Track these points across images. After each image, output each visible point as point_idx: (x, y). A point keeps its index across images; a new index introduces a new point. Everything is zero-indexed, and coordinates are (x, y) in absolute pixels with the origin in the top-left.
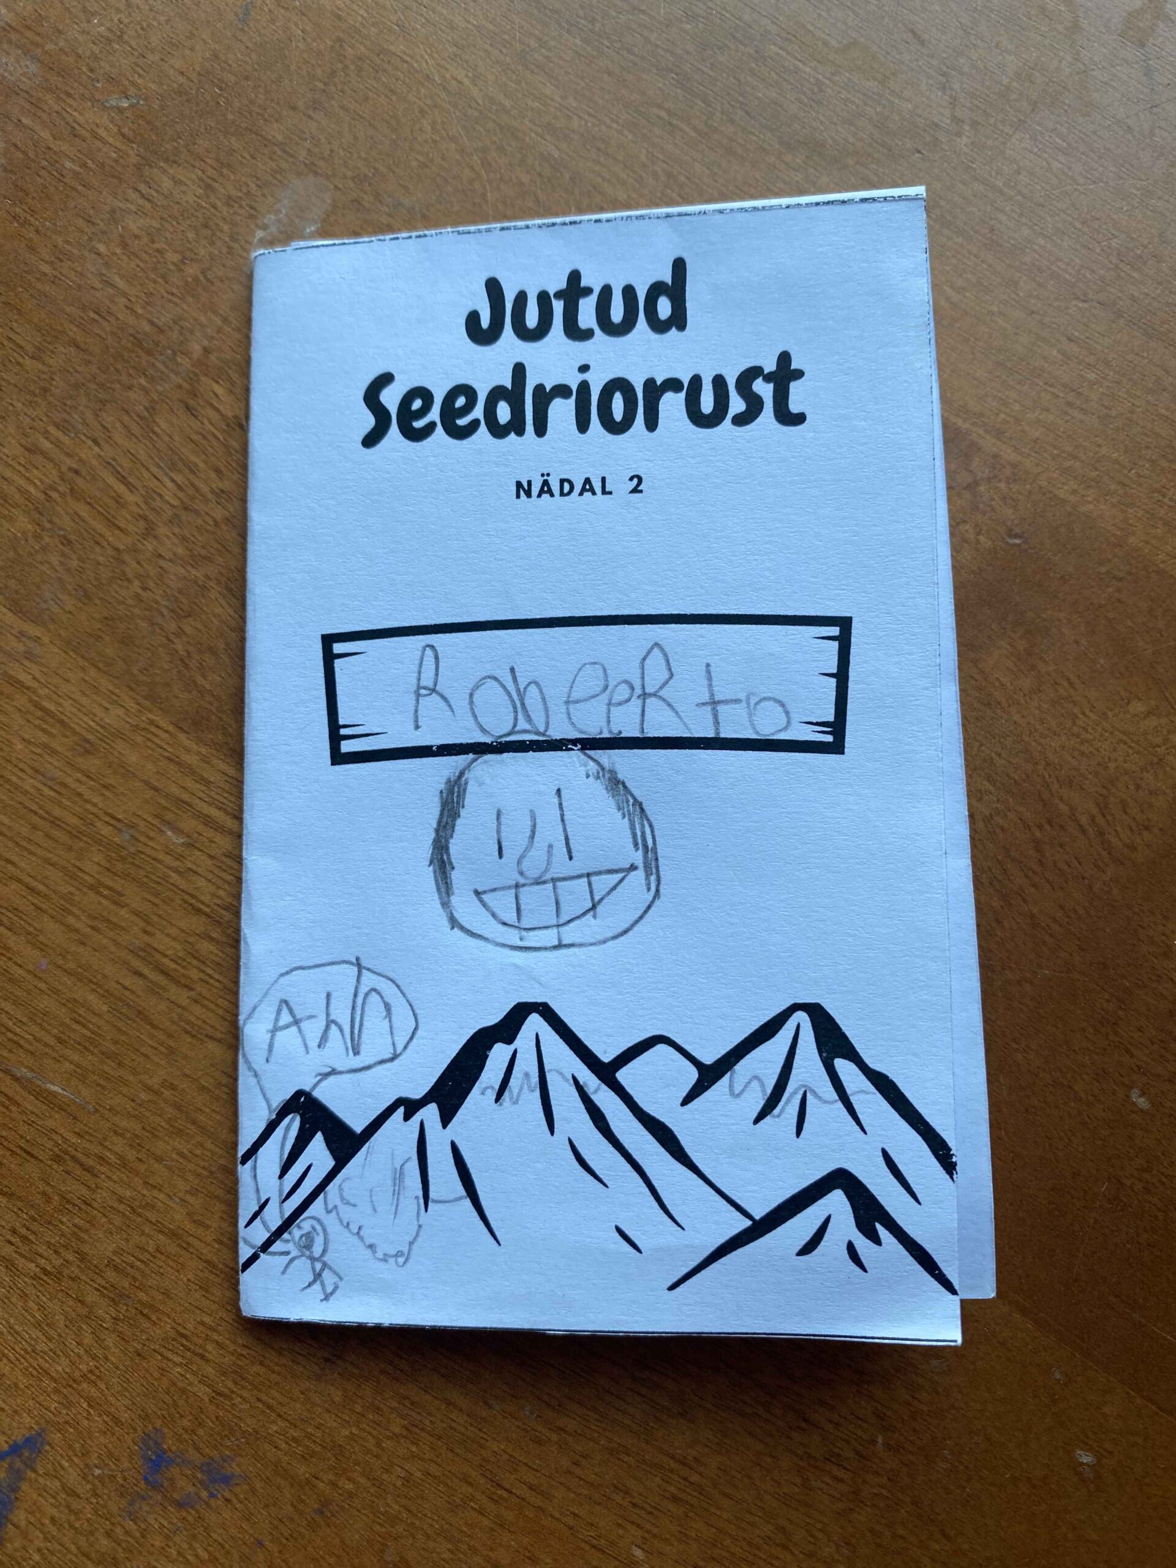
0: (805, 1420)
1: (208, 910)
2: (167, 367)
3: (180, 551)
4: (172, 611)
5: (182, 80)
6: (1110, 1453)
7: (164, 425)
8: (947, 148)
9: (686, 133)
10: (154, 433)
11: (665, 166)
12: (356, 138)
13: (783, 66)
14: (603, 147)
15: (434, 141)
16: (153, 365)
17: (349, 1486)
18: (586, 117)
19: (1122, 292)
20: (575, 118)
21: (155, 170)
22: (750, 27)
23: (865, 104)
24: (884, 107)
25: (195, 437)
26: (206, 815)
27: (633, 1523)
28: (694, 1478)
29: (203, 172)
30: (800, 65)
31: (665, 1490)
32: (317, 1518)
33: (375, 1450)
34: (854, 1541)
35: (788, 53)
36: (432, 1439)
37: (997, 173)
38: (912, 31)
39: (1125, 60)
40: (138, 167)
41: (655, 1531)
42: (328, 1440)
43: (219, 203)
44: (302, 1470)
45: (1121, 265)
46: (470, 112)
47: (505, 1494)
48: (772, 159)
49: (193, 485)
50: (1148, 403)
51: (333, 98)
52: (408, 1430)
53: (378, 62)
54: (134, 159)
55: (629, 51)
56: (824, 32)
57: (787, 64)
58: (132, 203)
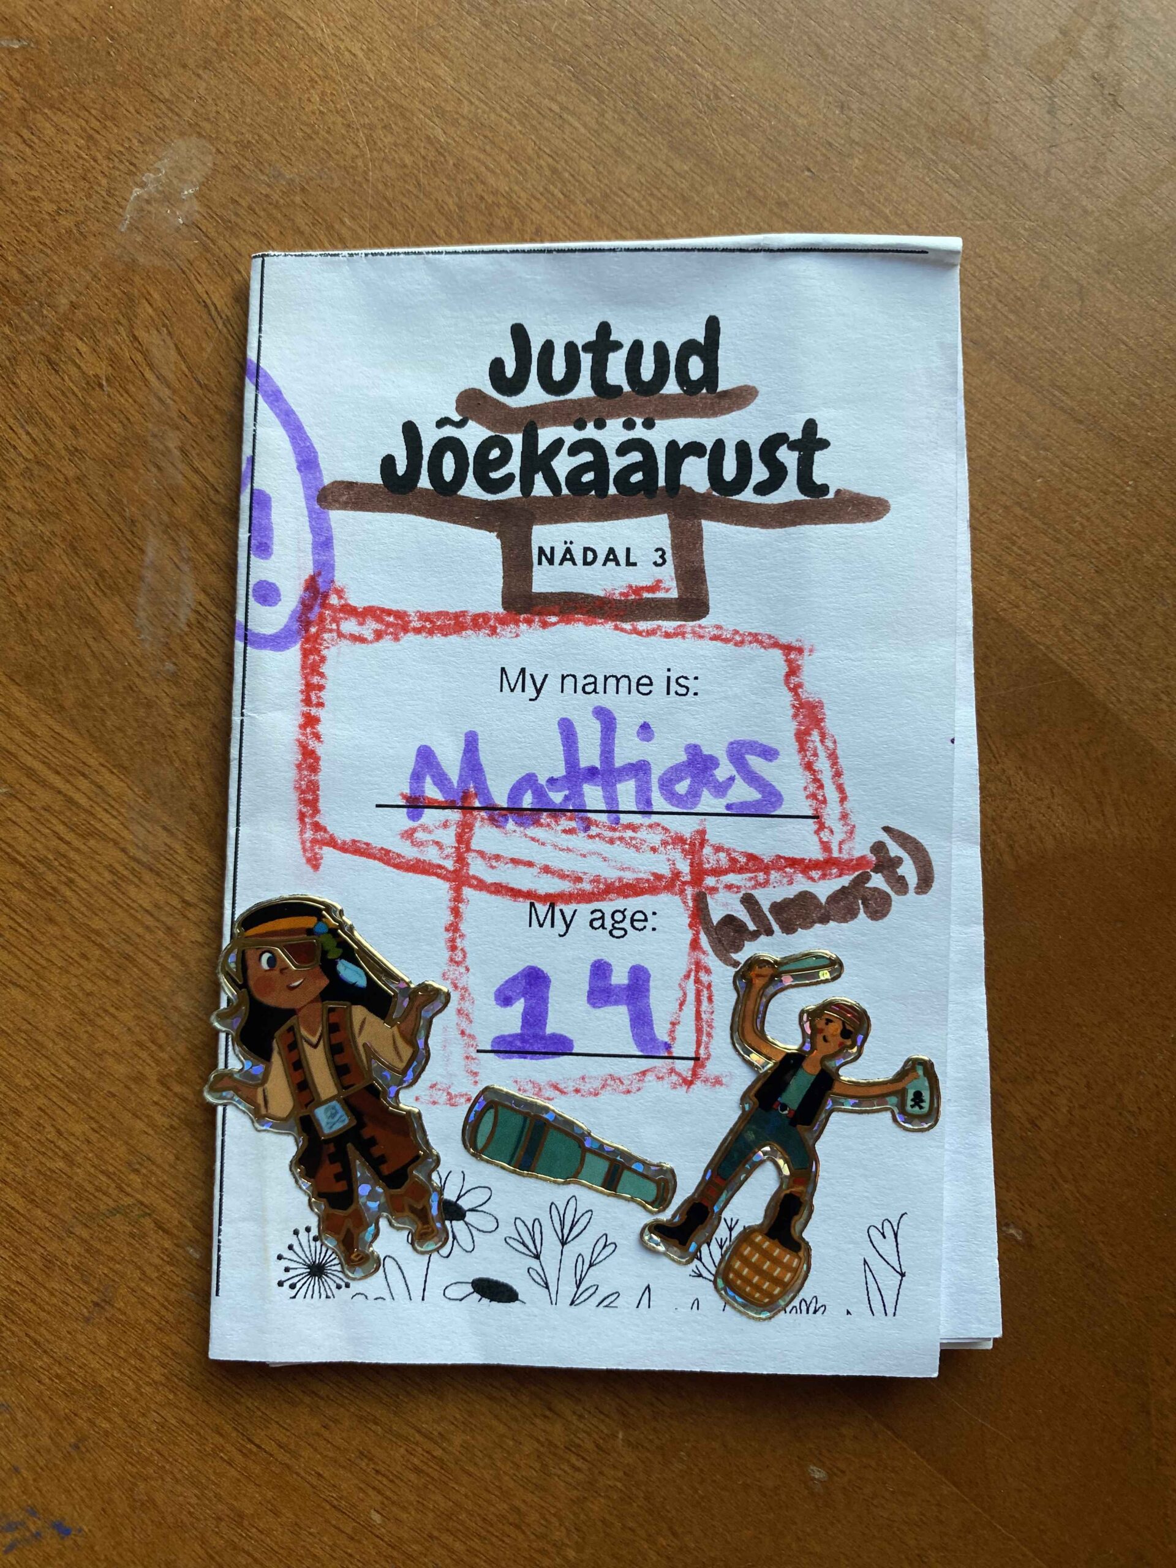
0: (550, 1409)
1: (22, 860)
2: (32, 318)
3: (30, 505)
4: (16, 563)
5: (75, 25)
6: (843, 1472)
7: (24, 377)
8: (837, 169)
9: (575, 128)
10: (14, 383)
11: (550, 160)
12: (243, 102)
13: (682, 69)
14: (490, 135)
15: (321, 112)
16: (19, 314)
17: (106, 1425)
18: (477, 102)
19: (997, 333)
20: (466, 102)
21: (39, 116)
22: (653, 24)
23: (761, 116)
24: (779, 121)
25: (53, 391)
26: (30, 768)
27: (374, 1488)
28: (438, 1453)
29: (87, 122)
30: (700, 69)
31: (408, 1460)
32: (74, 1453)
33: (134, 1394)
34: (584, 1528)
35: (688, 56)
36: (189, 1389)
37: (886, 199)
38: (817, 46)
39: (1030, 96)
40: (22, 111)
41: (395, 1498)
42: (89, 1379)
43: (99, 157)
44: (62, 1406)
45: (999, 306)
46: (360, 87)
47: (255, 1449)
48: (660, 165)
49: (48, 441)
50: (1009, 447)
51: (225, 59)
52: (167, 1378)
53: (274, 25)
54: (20, 103)
55: (529, 40)
56: (727, 38)
57: (686, 67)
58: (12, 147)
